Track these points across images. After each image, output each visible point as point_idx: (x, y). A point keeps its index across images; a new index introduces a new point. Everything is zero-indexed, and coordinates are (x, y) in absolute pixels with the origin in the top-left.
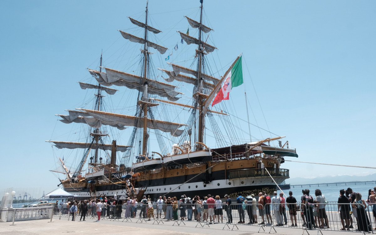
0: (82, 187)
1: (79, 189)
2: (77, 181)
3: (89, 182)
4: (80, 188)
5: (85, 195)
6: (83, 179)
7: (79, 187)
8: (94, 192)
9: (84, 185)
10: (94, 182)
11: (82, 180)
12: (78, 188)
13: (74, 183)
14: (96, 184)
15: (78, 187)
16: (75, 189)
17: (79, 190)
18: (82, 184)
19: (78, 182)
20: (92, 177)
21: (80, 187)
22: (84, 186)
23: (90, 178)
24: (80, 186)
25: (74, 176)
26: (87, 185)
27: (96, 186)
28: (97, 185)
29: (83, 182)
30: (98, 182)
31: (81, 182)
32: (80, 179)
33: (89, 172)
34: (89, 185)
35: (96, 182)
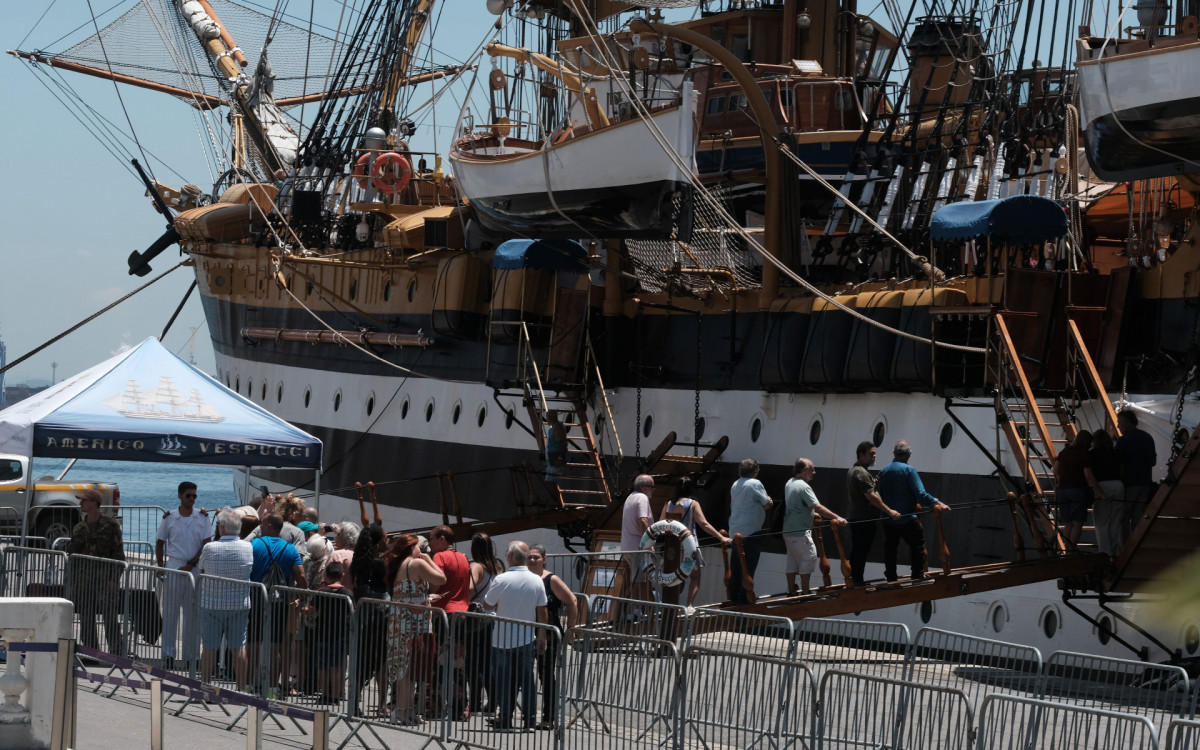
0: (419, 306)
1: (390, 339)
2: (361, 230)
3: (514, 248)
4: (397, 323)
5: (469, 416)
6: (429, 204)
7: (387, 308)
8: (582, 396)
9: (447, 288)
10: (579, 262)
11: (415, 221)
12: (375, 323)
13: (319, 243)
14: (599, 293)
15: (369, 304)
16: (339, 335)
17: (385, 350)
18: (415, 267)
19: (368, 245)
20: (538, 199)
21: (397, 304)
22: (452, 304)
23: (510, 201)
24: (398, 292)
25: (319, 152)
26: (480, 283)
27: (597, 310)
28: (609, 309)
29: (429, 243)
30: (629, 264)
31: (407, 243)
32: (397, 199)
33: (496, 120)
34: (507, 293)
35: (596, 263)
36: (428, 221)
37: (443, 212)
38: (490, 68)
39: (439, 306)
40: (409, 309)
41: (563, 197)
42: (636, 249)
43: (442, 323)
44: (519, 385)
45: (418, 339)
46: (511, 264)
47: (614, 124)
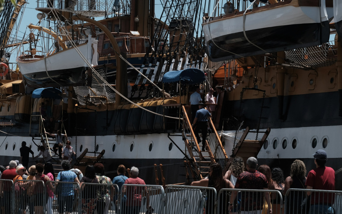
0: (11, 113)
1: (2, 124)
3: (38, 92)
4: (4, 119)
6: (14, 79)
7: (1, 114)
9: (19, 106)
10: (59, 96)
11: (9, 85)
14: (66, 105)
17: (1, 128)
18: (10, 100)
20: (43, 74)
22: (21, 111)
23: (35, 75)
24: (4, 109)
26: (29, 104)
27: (65, 111)
28: (69, 111)
29: (14, 92)
30: (75, 96)
31: (6, 92)
32: (4, 78)
33: (31, 49)
34: (36, 108)
35: (65, 96)
36: (13, 84)
37: (19, 82)
38: (29, 32)
39: (17, 112)
40: (8, 114)
41: (52, 73)
42: (77, 90)
43: (17, 118)
44: (40, 136)
45: (10, 124)
46: (38, 97)
47: (69, 48)
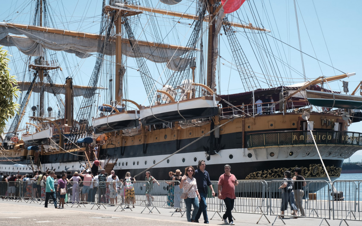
0: (19, 156)
1: (16, 160)
2: (12, 147)
3: (29, 147)
4: (16, 158)
5: (25, 169)
6: (20, 143)
7: (15, 156)
8: (38, 165)
9: (22, 153)
10: (38, 149)
11: (18, 145)
12: (14, 158)
13: (7, 149)
14: (40, 152)
15: (13, 156)
16: (9, 160)
17: (15, 161)
18: (18, 151)
19: (13, 148)
20: (31, 141)
21: (16, 156)
22: (23, 155)
23: (29, 141)
24: (17, 154)
25: (8, 138)
26: (26, 152)
27: (40, 155)
28: (41, 154)
29: (20, 148)
30: (44, 149)
31: (17, 148)
32: (16, 143)
33: (27, 132)
34: (29, 153)
35: (40, 149)
36: (20, 145)
37: (22, 144)
38: (26, 125)
39: (21, 155)
40: (18, 156)
41: (35, 140)
42: (44, 146)
43: (22, 158)
44: (30, 164)
45: (19, 160)
46: (29, 149)
47: (41, 131)
